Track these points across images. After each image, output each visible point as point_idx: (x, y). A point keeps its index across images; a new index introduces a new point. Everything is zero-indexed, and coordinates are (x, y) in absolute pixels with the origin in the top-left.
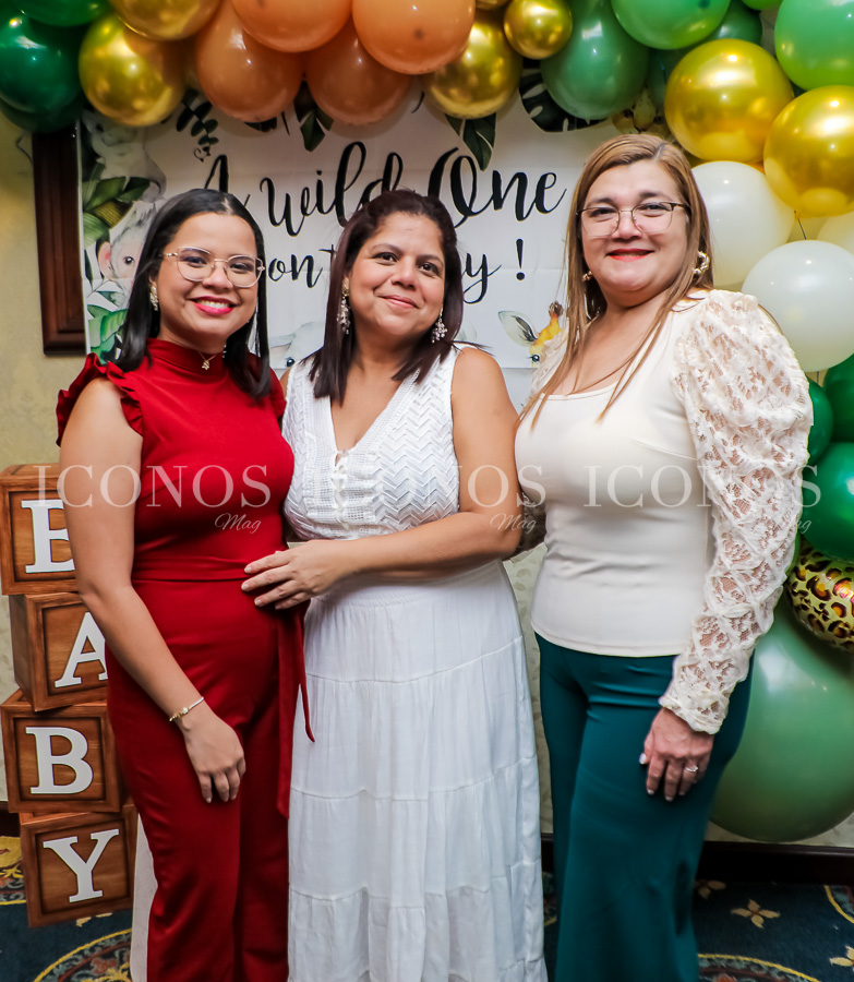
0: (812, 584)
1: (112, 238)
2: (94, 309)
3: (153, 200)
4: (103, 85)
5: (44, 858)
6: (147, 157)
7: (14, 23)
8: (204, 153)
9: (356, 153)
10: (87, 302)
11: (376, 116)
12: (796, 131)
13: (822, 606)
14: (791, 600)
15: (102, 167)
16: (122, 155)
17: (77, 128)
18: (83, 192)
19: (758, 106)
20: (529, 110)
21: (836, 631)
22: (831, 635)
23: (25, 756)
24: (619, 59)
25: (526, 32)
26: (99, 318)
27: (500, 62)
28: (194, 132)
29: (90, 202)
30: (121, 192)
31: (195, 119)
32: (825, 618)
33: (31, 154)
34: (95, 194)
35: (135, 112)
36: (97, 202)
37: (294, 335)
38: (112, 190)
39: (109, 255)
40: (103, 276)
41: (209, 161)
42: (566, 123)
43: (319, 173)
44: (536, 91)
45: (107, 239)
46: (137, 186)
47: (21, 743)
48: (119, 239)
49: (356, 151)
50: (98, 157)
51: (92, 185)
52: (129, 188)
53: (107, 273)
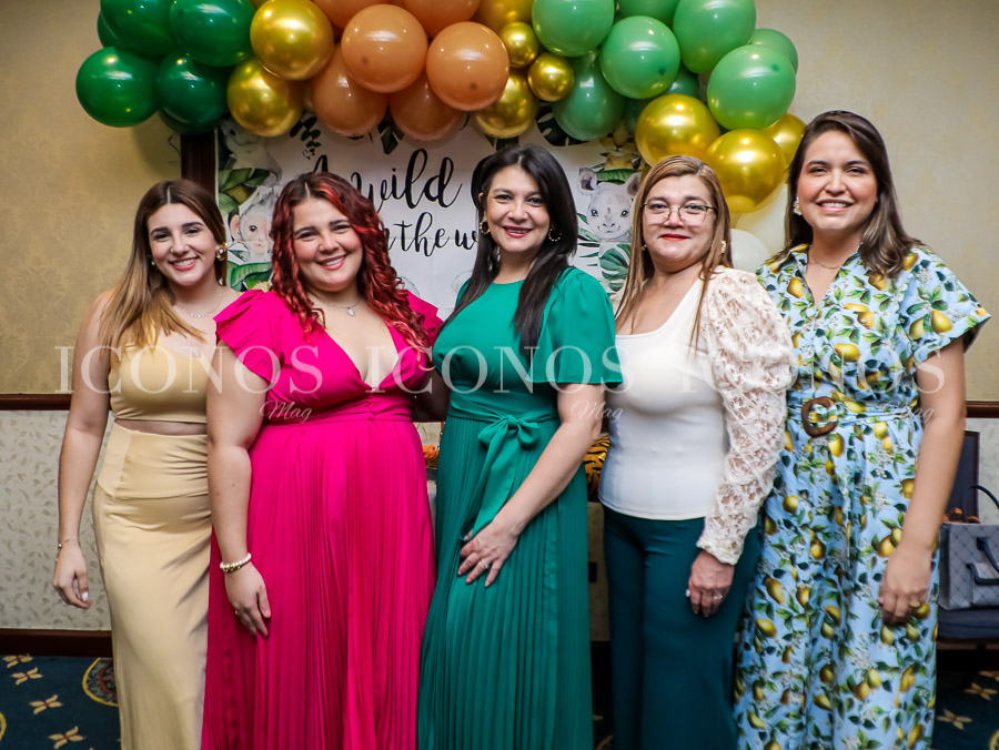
1: (241, 212)
3: (272, 186)
4: (245, 108)
6: (268, 154)
7: (180, 62)
8: (310, 153)
9: (420, 156)
11: (438, 136)
12: (722, 157)
15: (234, 160)
16: (249, 152)
17: (216, 131)
18: (219, 178)
19: (696, 139)
20: (542, 130)
24: (605, 102)
25: (543, 83)
27: (525, 101)
28: (303, 138)
29: (224, 186)
30: (248, 179)
31: (304, 129)
33: (179, 149)
34: (229, 180)
35: (266, 127)
38: (242, 177)
39: (238, 224)
40: (233, 239)
41: (314, 159)
42: (567, 141)
43: (394, 170)
44: (547, 118)
45: (238, 214)
46: (260, 175)
48: (246, 213)
49: (421, 155)
50: (231, 153)
51: (226, 174)
52: (254, 176)
53: (237, 237)
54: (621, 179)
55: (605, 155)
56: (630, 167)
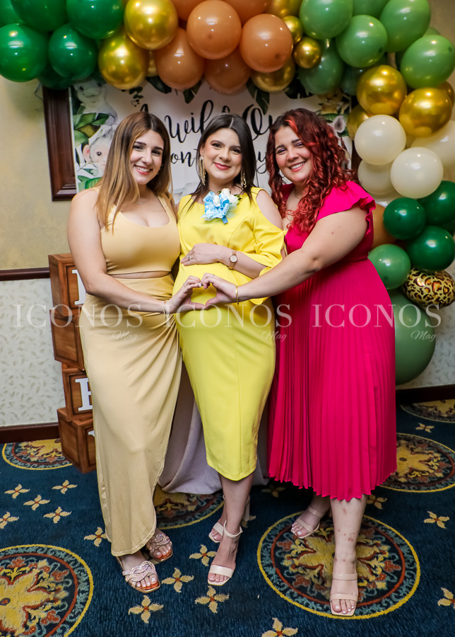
0: (415, 281)
1: (90, 143)
2: (81, 178)
3: (111, 125)
5: (89, 439)
8: (136, 103)
9: (209, 105)
10: (77, 174)
13: (421, 289)
14: (406, 289)
15: (84, 108)
16: (94, 102)
18: (74, 120)
19: (396, 95)
21: (426, 298)
22: (424, 300)
23: (75, 394)
26: (85, 182)
28: (131, 93)
29: (77, 125)
30: (94, 121)
32: (422, 294)
33: (43, 99)
34: (81, 121)
35: (123, 83)
36: (81, 125)
37: (184, 189)
38: (90, 119)
39: (88, 151)
40: (85, 162)
41: (139, 107)
42: (299, 95)
43: (192, 114)
45: (88, 143)
46: (102, 117)
47: (73, 387)
48: (94, 143)
49: (209, 104)
50: (81, 102)
51: (79, 117)
52: (98, 118)
53: (88, 160)
54: (331, 119)
55: (321, 104)
56: (335, 112)
